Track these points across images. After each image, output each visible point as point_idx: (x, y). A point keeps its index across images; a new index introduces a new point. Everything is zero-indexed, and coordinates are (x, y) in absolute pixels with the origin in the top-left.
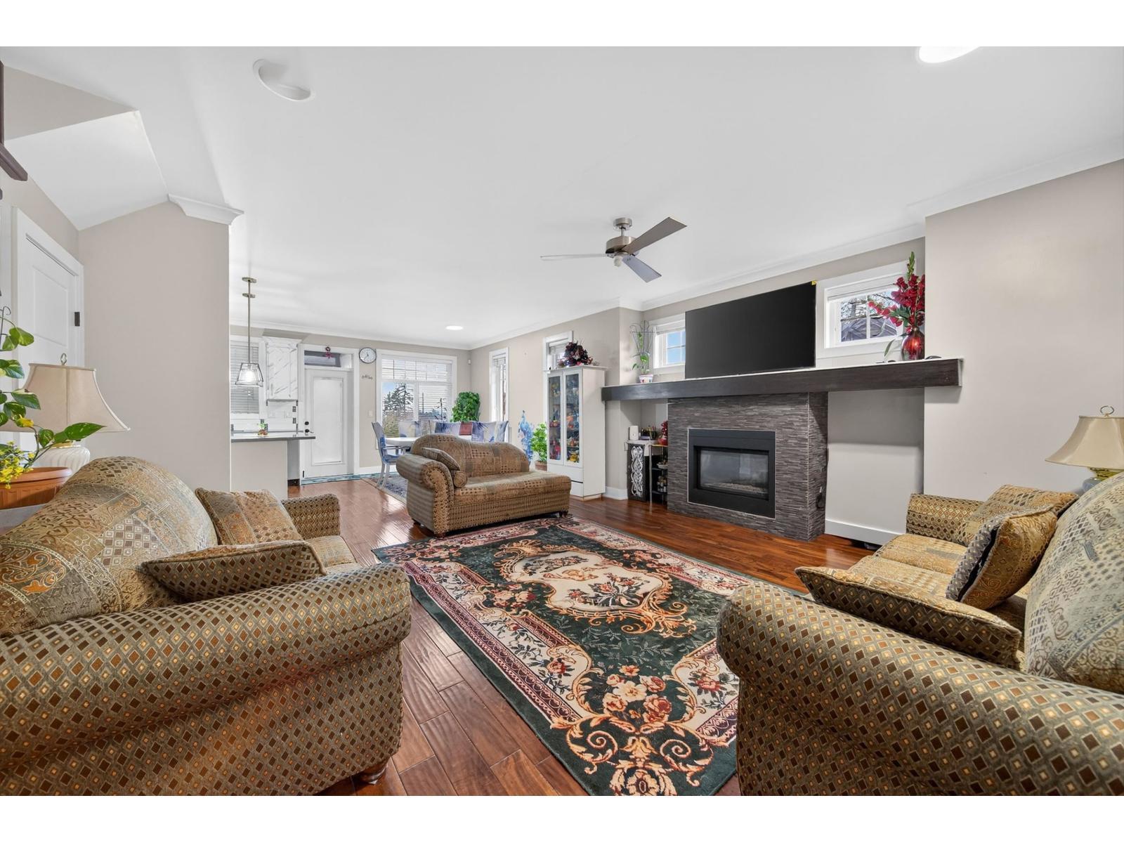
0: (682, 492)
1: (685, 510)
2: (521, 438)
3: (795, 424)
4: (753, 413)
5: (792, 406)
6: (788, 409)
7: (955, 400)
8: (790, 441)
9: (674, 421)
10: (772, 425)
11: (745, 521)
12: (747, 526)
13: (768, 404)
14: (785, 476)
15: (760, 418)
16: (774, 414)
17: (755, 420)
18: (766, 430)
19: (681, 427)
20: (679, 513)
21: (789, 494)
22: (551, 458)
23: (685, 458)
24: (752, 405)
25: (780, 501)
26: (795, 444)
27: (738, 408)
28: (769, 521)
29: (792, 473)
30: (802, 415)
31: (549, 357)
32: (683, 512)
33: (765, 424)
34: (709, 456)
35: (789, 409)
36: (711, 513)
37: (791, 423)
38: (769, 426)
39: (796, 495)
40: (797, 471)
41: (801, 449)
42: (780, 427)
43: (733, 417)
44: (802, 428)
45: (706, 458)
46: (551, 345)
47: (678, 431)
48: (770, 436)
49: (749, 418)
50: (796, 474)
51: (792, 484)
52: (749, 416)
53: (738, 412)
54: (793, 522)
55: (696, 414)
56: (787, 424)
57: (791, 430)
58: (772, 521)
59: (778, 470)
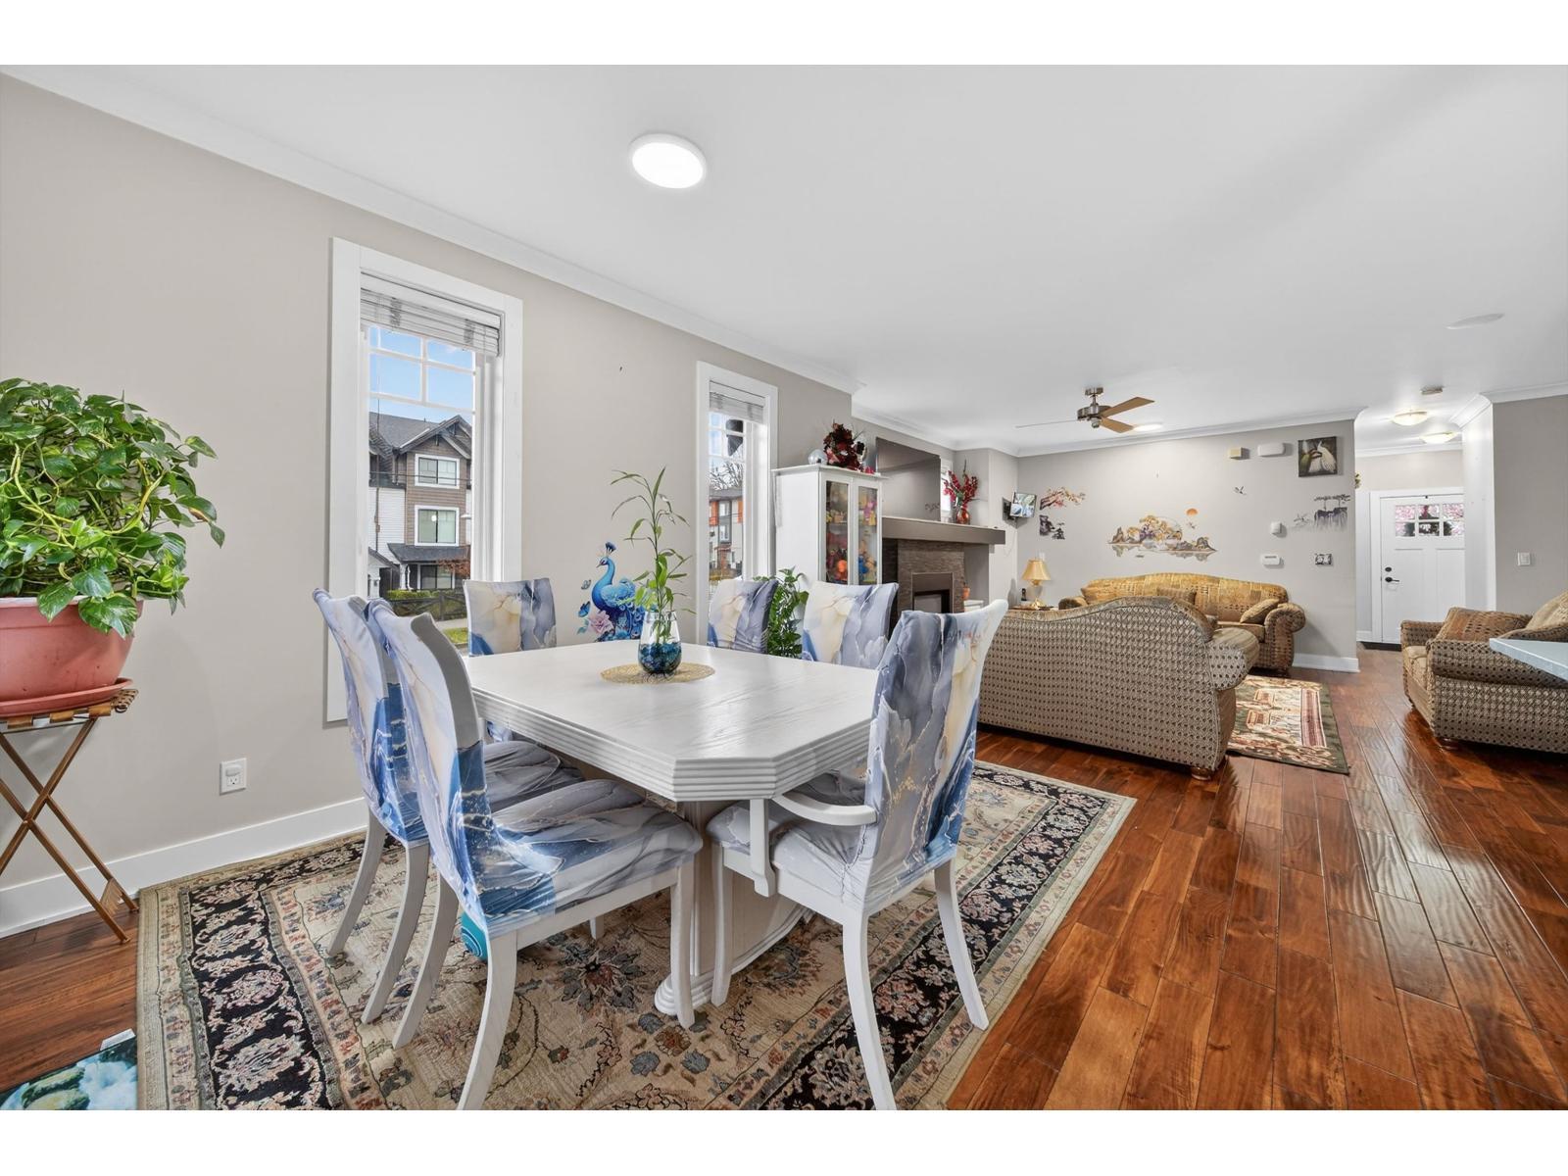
2: (595, 635)
4: (944, 558)
5: (958, 552)
9: (903, 565)
10: (952, 567)
13: (950, 550)
15: (947, 561)
16: (952, 558)
18: (949, 572)
19: (908, 573)
33: (949, 567)
35: (957, 555)
37: (959, 565)
42: (955, 569)
43: (936, 561)
47: (906, 577)
52: (943, 560)
53: (939, 557)
55: (917, 559)
56: (957, 566)
57: (958, 571)
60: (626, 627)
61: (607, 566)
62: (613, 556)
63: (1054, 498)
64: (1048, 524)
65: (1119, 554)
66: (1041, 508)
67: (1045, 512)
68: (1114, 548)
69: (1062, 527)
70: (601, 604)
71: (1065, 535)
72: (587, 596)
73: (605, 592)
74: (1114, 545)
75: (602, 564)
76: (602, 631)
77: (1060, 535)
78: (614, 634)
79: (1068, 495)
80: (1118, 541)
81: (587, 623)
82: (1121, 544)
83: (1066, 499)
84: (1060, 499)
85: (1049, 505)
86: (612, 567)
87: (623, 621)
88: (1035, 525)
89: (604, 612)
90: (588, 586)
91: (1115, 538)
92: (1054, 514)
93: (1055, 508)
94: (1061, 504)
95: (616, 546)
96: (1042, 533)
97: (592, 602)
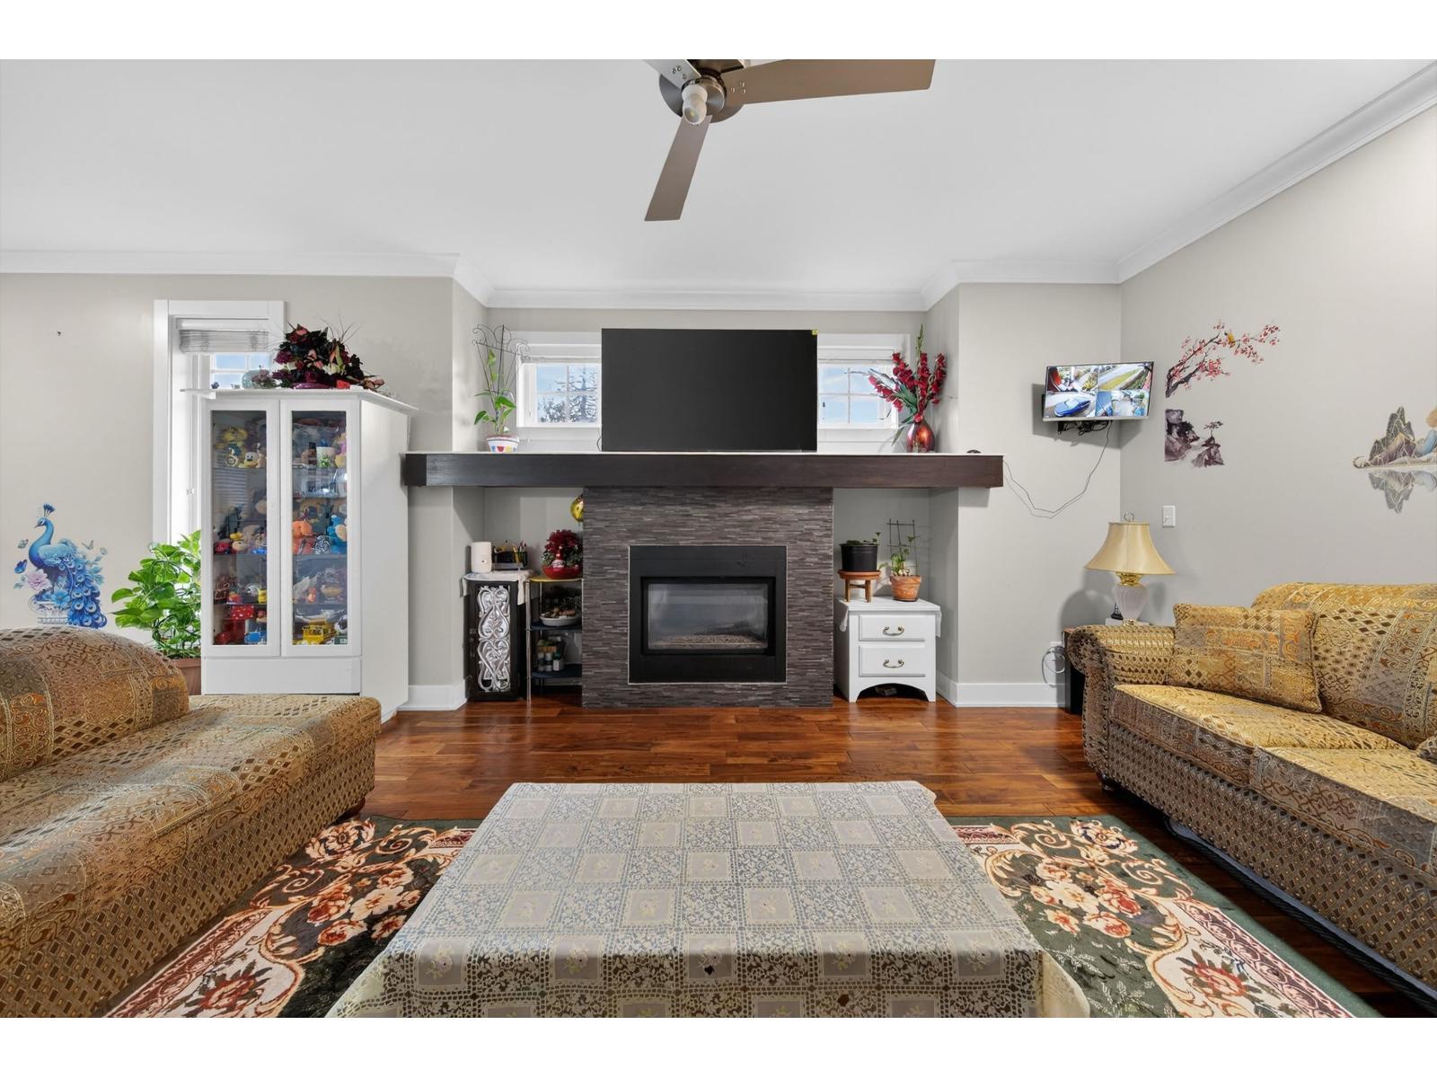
0: (616, 666)
1: (621, 700)
2: (31, 592)
3: (816, 534)
4: (750, 517)
5: (809, 507)
6: (803, 511)
7: (984, 504)
8: (808, 559)
9: (598, 531)
10: (781, 535)
11: (738, 695)
12: (742, 704)
13: (775, 503)
14: (801, 614)
15: (762, 524)
16: (784, 518)
17: (755, 528)
18: (772, 544)
19: (615, 543)
20: (610, 710)
21: (807, 640)
22: (217, 640)
23: (621, 601)
24: (750, 504)
25: (794, 653)
26: (816, 563)
27: (723, 508)
28: (776, 688)
29: (811, 608)
30: (825, 521)
31: (180, 360)
32: (619, 704)
33: (770, 534)
34: (665, 592)
35: (807, 511)
36: (676, 695)
37: (810, 532)
38: (778, 537)
39: (817, 640)
40: (817, 605)
41: (823, 571)
42: (794, 539)
43: (719, 524)
44: (825, 540)
45: (658, 597)
46: (186, 325)
47: (608, 551)
48: (780, 553)
49: (746, 525)
50: (816, 610)
51: (811, 624)
52: (745, 521)
53: (726, 515)
54: (811, 681)
55: (647, 519)
56: (803, 534)
57: (808, 543)
58: (781, 687)
59: (790, 607)
60: (66, 588)
61: (45, 527)
62: (51, 517)
63: (1198, 358)
64: (1185, 428)
65: (1395, 502)
66: (1168, 393)
67: (1179, 400)
68: (1377, 483)
69: (1218, 435)
70: (38, 563)
71: (1224, 453)
72: (24, 555)
73: (42, 551)
74: (1380, 471)
75: (40, 524)
76: (39, 589)
77: (1211, 456)
78: (52, 593)
79: (1232, 343)
80: (1391, 458)
81: (23, 580)
82: (1402, 467)
83: (1224, 353)
84: (1213, 356)
85: (1186, 380)
86: (50, 531)
87: (63, 581)
88: (1155, 435)
89: (42, 571)
90: (25, 545)
91: (1378, 447)
92: (1195, 403)
93: (1201, 383)
94: (1213, 370)
95: (53, 507)
96: (1171, 454)
97: (29, 561)
